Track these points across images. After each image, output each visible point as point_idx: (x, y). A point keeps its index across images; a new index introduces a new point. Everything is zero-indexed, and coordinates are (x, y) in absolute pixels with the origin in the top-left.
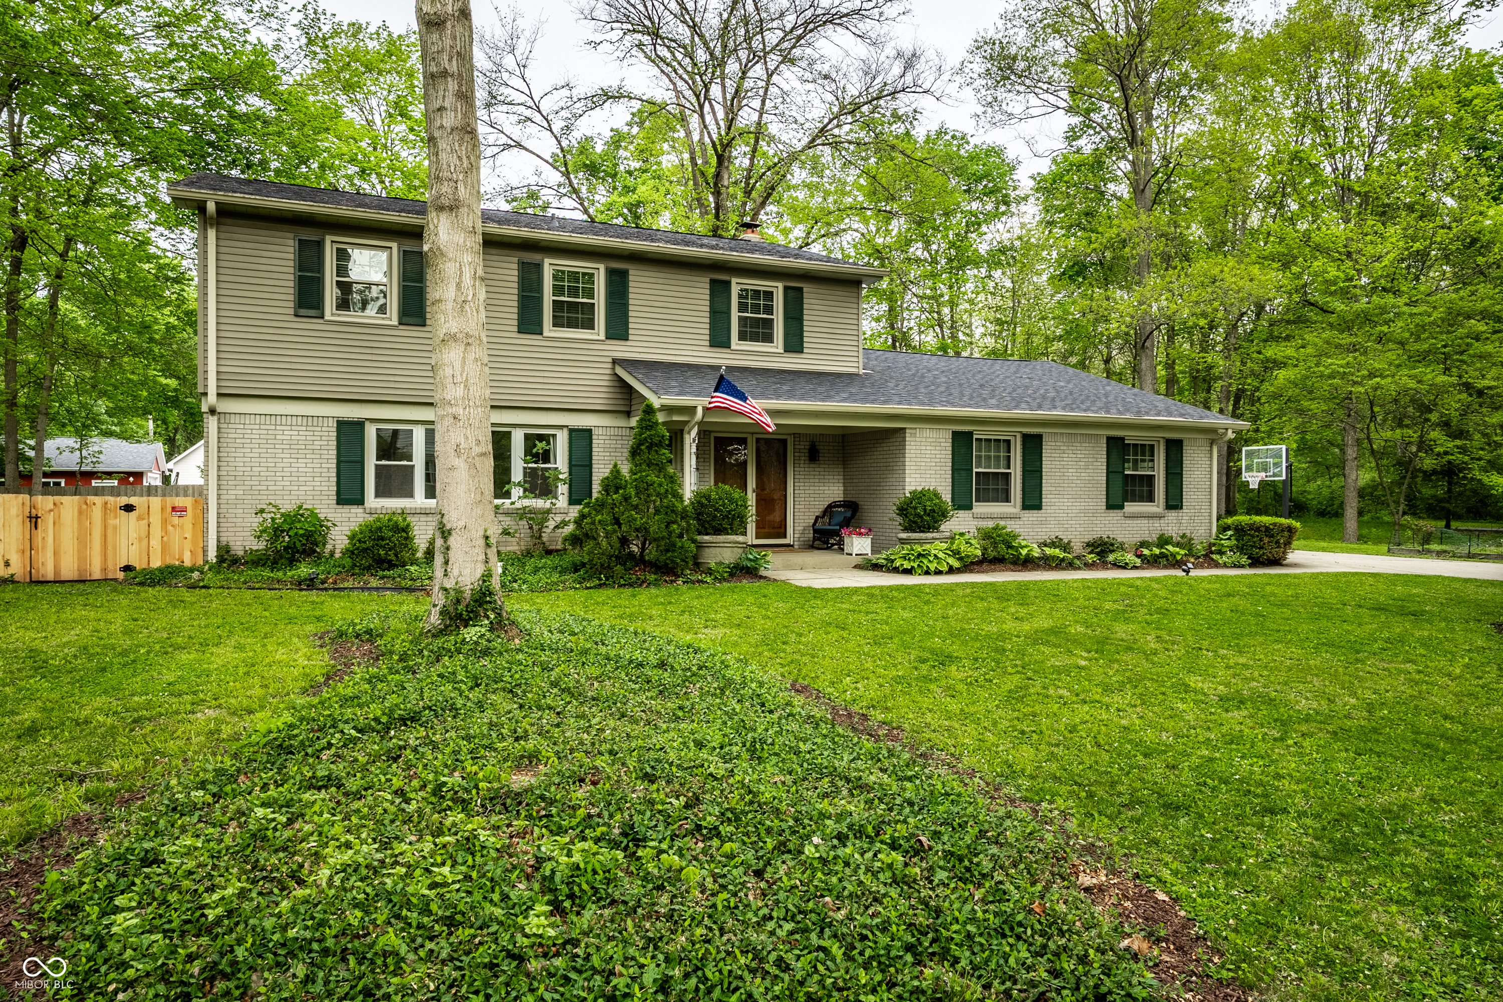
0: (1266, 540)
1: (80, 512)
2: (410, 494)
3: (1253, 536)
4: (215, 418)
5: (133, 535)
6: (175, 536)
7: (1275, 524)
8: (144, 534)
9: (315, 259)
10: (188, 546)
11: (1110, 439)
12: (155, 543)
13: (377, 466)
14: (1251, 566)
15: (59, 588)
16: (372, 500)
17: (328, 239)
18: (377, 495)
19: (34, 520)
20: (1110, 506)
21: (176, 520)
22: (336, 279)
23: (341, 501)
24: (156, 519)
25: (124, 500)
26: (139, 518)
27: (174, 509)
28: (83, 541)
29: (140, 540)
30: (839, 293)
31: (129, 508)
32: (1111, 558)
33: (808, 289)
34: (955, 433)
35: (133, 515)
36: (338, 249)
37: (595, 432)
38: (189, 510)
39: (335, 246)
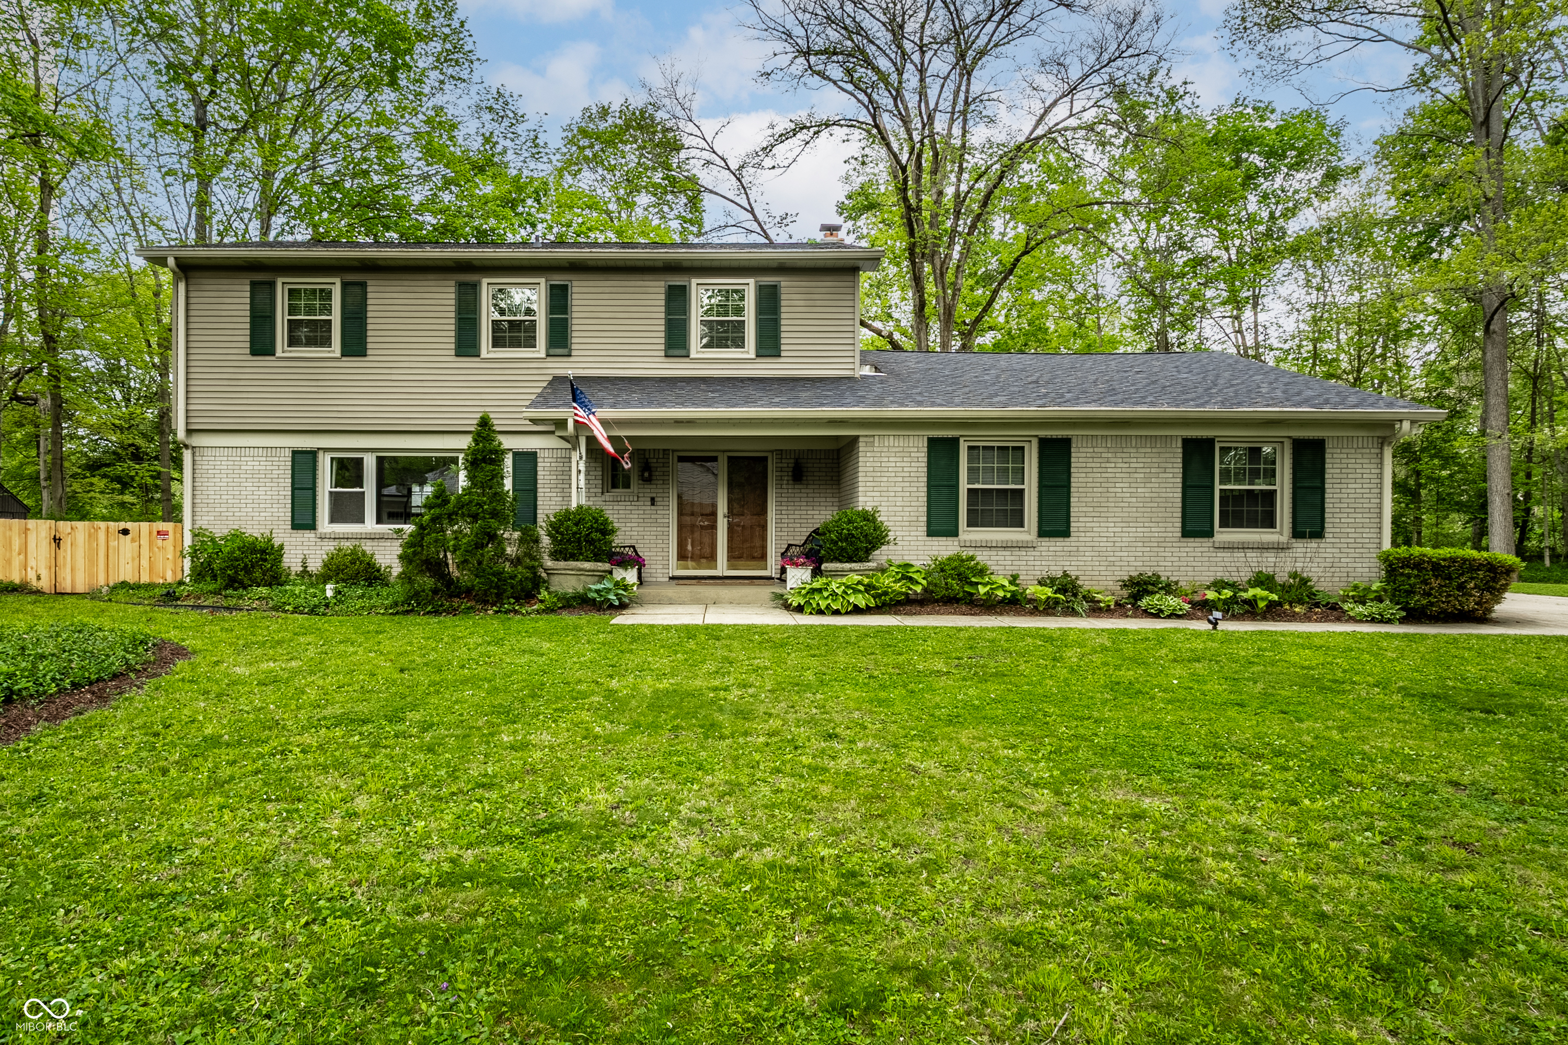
0: (1435, 583)
1: (90, 536)
2: (362, 520)
3: (1409, 576)
4: (189, 451)
5: (129, 555)
6: (160, 556)
7: (1453, 560)
8: (136, 554)
9: (268, 301)
10: (170, 565)
11: (1187, 442)
12: (145, 563)
13: (331, 493)
14: (1403, 621)
15: (73, 600)
16: (324, 524)
17: (280, 281)
18: (333, 520)
19: (57, 541)
20: (1186, 533)
21: (160, 542)
22: (287, 317)
23: (296, 526)
24: (145, 541)
25: (122, 525)
26: (133, 540)
27: (159, 533)
28: (92, 560)
29: (133, 559)
30: (826, 284)
31: (125, 532)
32: (1144, 603)
33: (786, 284)
34: (932, 442)
35: (129, 537)
36: (290, 290)
37: (540, 454)
38: (171, 533)
39: (287, 287)
